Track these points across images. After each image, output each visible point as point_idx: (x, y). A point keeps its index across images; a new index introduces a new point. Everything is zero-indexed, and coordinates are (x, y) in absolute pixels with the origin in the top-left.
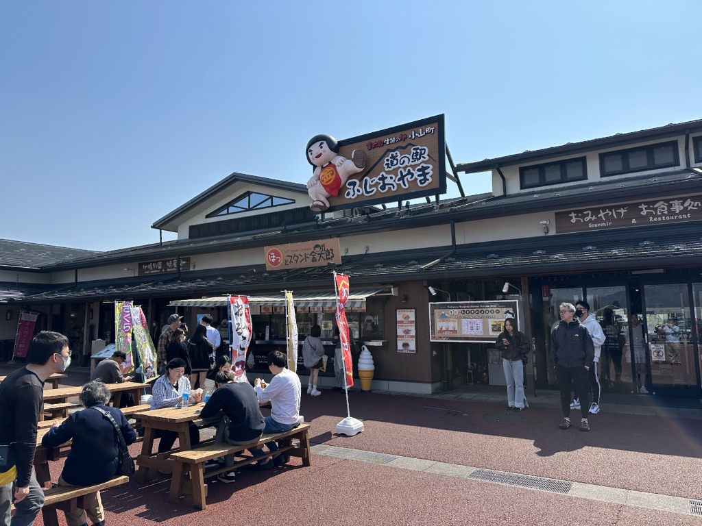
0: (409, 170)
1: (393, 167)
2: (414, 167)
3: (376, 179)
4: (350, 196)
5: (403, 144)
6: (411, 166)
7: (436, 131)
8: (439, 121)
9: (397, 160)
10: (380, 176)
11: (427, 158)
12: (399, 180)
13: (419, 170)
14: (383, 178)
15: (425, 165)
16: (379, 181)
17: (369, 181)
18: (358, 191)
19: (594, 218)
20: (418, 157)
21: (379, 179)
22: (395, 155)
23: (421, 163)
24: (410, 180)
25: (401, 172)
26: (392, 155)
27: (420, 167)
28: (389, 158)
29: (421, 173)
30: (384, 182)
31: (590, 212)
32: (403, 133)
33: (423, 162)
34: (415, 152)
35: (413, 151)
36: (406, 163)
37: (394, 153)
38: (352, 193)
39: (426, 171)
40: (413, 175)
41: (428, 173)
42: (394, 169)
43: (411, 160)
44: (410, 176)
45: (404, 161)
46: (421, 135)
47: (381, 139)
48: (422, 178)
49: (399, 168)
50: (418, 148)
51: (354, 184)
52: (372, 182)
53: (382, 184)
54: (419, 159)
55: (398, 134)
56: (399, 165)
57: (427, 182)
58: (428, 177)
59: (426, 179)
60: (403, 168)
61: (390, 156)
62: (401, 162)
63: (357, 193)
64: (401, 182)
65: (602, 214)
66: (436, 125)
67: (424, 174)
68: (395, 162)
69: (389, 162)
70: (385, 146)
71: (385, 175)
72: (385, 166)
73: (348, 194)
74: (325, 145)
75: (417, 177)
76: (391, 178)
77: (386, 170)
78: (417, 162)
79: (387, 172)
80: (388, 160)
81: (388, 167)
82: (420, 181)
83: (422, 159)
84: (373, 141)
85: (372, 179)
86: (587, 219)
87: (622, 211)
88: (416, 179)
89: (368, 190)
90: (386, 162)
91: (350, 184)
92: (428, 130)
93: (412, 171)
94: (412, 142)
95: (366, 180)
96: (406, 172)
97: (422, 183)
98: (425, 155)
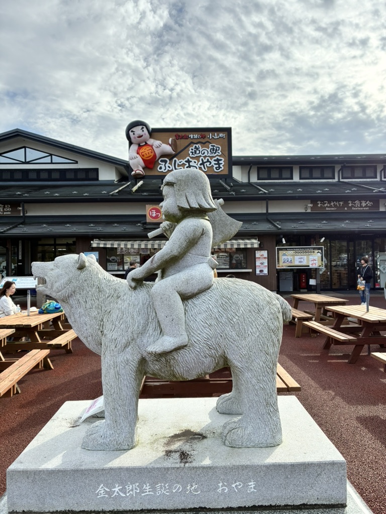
0: (208, 159)
1: (196, 155)
2: (212, 157)
3: (184, 161)
4: (163, 170)
5: (203, 141)
6: (209, 156)
7: (227, 137)
8: (228, 131)
9: (199, 151)
10: (186, 159)
11: (221, 153)
12: (201, 165)
13: (215, 160)
14: (188, 161)
15: (219, 158)
16: (185, 163)
17: (178, 162)
18: (169, 167)
19: (329, 205)
20: (214, 151)
21: (186, 161)
22: (197, 147)
23: (216, 156)
24: (208, 165)
25: (202, 160)
26: (196, 146)
27: (216, 158)
28: (193, 148)
29: (216, 162)
30: (189, 164)
31: (327, 202)
32: (203, 133)
33: (217, 155)
34: (212, 147)
35: (210, 147)
36: (206, 154)
37: (197, 146)
38: (163, 168)
39: (220, 162)
40: (210, 163)
41: (221, 164)
42: (196, 156)
43: (209, 152)
44: (209, 163)
45: (204, 153)
46: (216, 137)
47: (187, 134)
48: (217, 166)
49: (200, 156)
50: (214, 146)
51: (166, 162)
52: (180, 162)
53: (187, 165)
54: (216, 153)
55: (200, 133)
56: (200, 154)
57: (221, 169)
58: (221, 166)
59: (220, 167)
60: (204, 157)
61: (194, 147)
62: (203, 153)
63: (167, 168)
64: (202, 166)
65: (332, 204)
66: (226, 133)
67: (219, 164)
68: (198, 152)
69: (193, 151)
70: (189, 139)
71: (190, 160)
72: (190, 152)
73: (161, 168)
74: (145, 129)
75: (214, 165)
76: (195, 162)
77: (191, 155)
78: (213, 155)
79: (191, 158)
80: (192, 149)
81: (193, 154)
82: (216, 168)
83: (217, 153)
84: (180, 134)
85: (180, 161)
86: (326, 205)
87: (341, 203)
88: (213, 166)
89: (177, 168)
90: (191, 151)
91: (162, 161)
92: (221, 135)
93: (210, 160)
94: (209, 141)
95: (175, 161)
96: (206, 160)
97: (217, 169)
98: (219, 151)
